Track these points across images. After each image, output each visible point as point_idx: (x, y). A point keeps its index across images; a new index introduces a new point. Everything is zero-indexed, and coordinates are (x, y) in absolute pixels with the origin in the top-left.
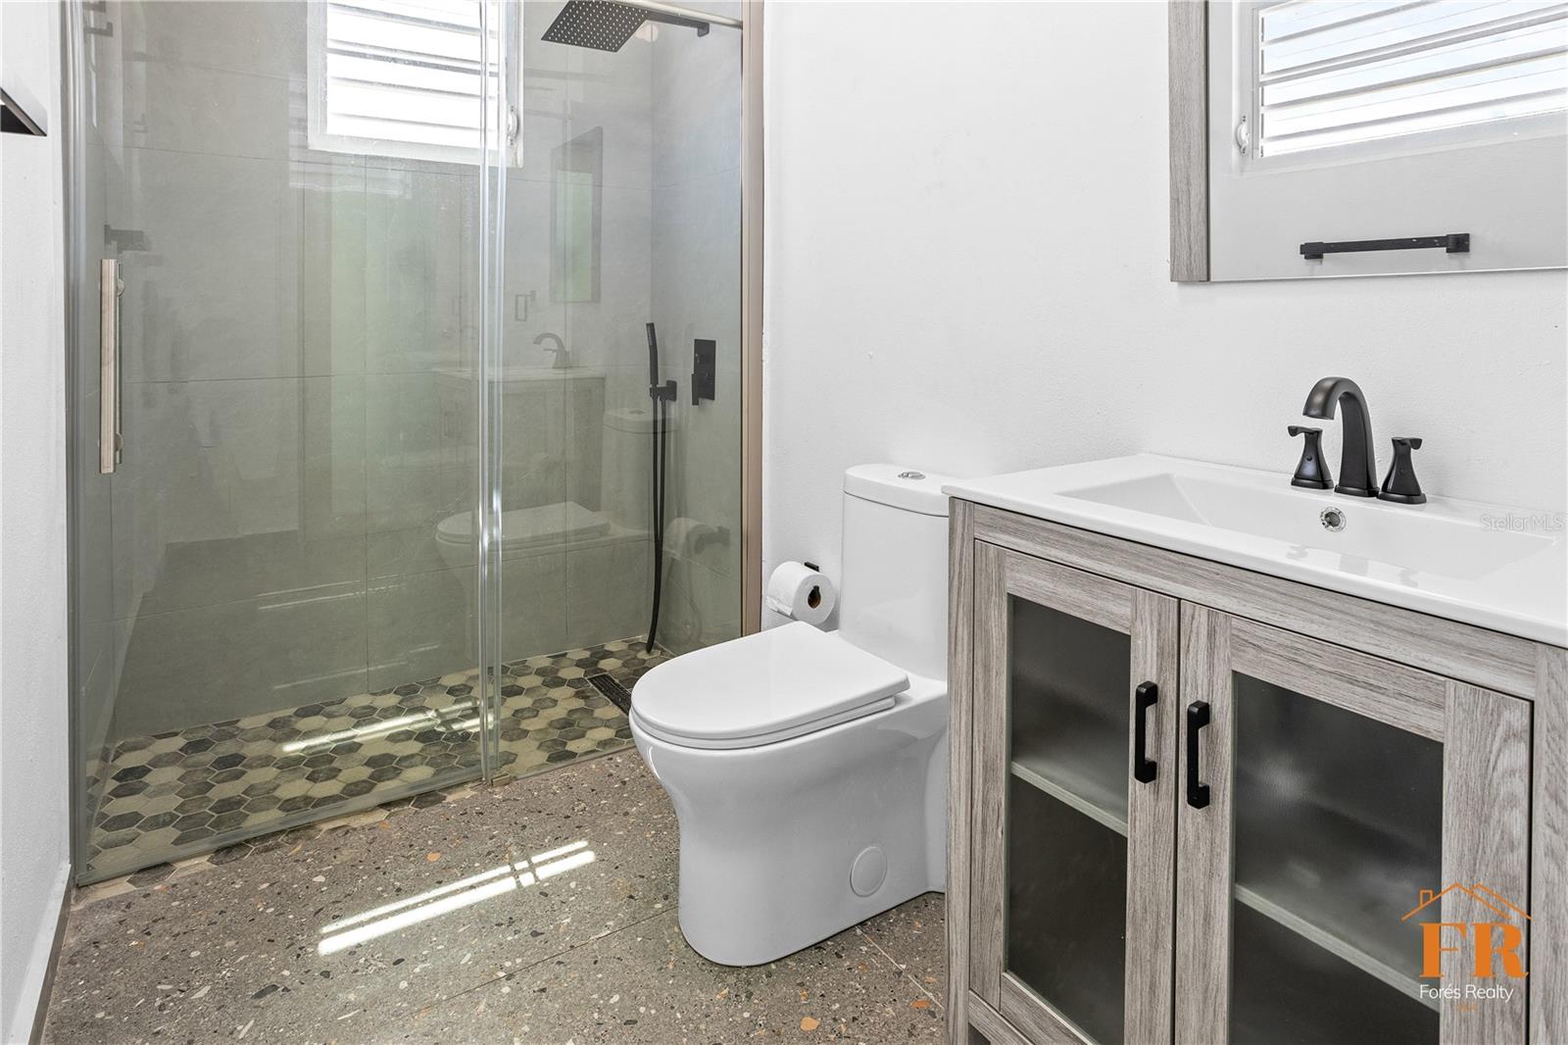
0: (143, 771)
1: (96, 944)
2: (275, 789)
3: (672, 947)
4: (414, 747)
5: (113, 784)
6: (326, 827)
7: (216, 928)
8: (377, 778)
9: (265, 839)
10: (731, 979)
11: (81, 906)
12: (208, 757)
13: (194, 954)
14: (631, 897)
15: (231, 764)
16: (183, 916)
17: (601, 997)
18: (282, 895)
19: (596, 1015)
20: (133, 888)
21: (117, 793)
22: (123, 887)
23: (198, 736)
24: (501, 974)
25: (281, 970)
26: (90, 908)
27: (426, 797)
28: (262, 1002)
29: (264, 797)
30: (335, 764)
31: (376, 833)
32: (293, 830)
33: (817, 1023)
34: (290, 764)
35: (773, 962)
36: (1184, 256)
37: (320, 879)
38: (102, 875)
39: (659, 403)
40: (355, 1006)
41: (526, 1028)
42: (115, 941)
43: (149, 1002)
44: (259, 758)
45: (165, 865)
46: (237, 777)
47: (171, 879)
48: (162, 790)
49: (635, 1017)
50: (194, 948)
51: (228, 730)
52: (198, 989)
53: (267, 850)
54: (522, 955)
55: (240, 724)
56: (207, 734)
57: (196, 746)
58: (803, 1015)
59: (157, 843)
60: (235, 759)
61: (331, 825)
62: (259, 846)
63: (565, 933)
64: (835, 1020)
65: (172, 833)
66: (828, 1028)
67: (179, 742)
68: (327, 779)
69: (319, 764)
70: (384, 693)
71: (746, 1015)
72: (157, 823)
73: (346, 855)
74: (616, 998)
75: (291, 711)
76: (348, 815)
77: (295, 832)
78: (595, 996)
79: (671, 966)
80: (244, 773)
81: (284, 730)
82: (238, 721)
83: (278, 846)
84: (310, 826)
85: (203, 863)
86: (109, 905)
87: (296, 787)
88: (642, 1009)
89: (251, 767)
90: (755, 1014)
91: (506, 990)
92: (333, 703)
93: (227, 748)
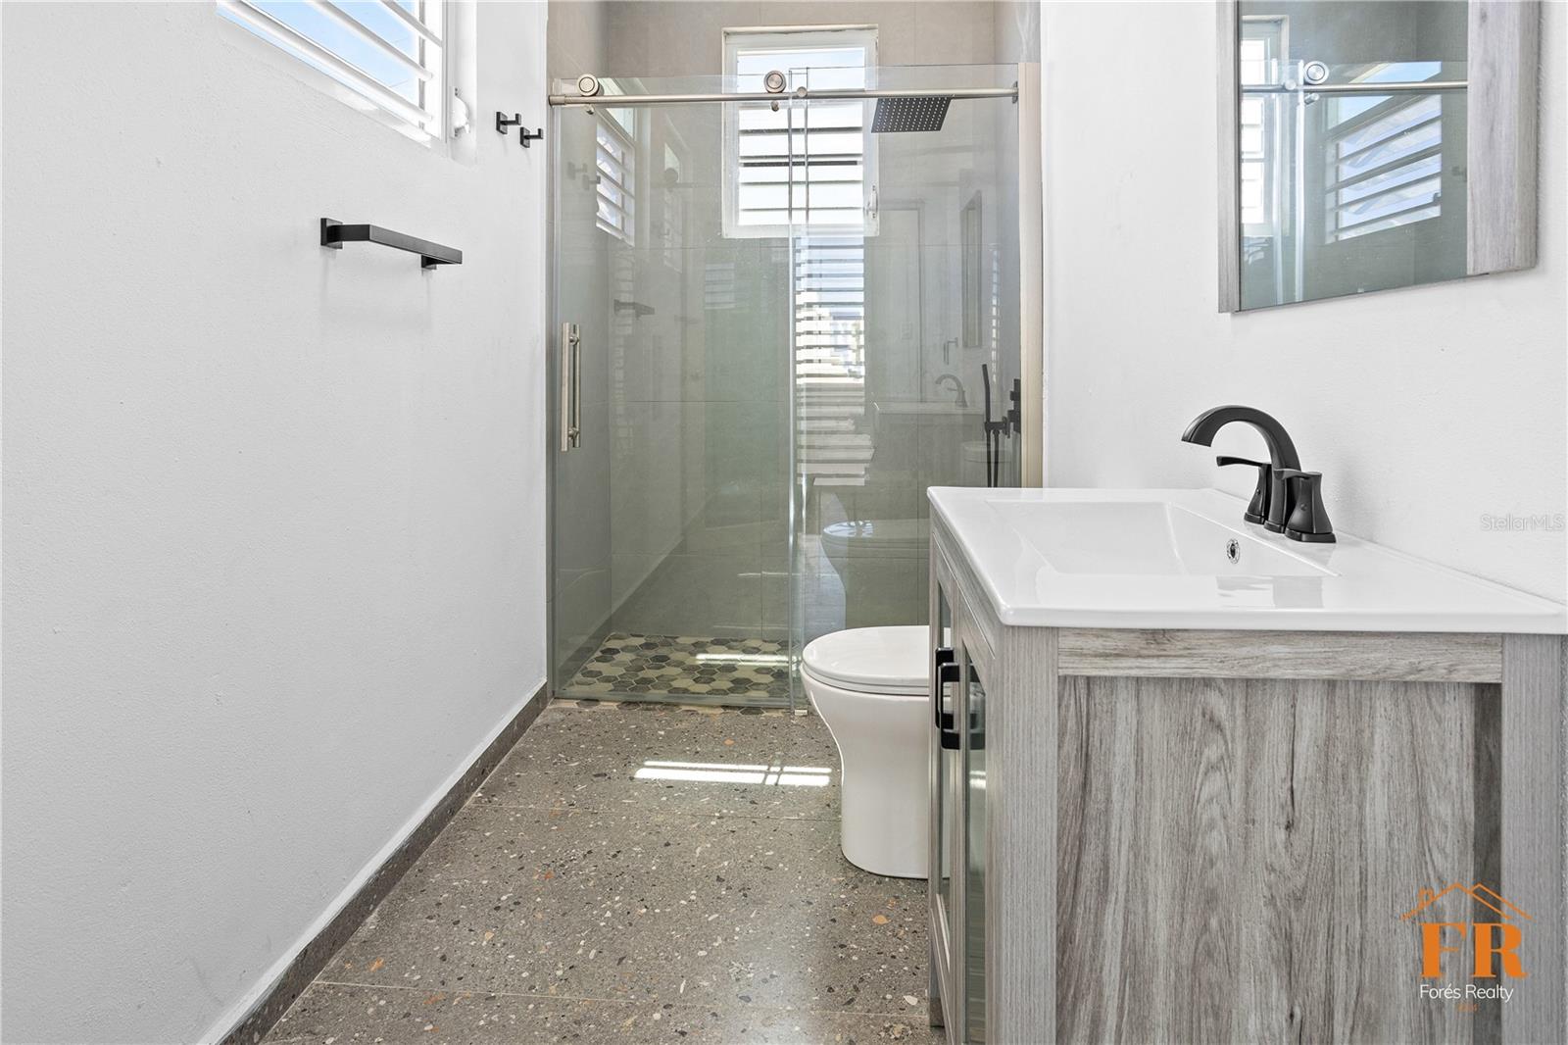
0: (615, 651)
1: (548, 726)
2: (673, 680)
3: (830, 842)
4: (768, 679)
5: (598, 654)
6: (684, 708)
7: (600, 738)
8: (732, 690)
9: (649, 704)
10: (851, 874)
11: (551, 707)
12: (652, 653)
13: (582, 746)
14: (828, 805)
15: (662, 659)
16: (589, 728)
17: (763, 849)
18: (639, 734)
19: (752, 856)
20: (577, 707)
21: (598, 660)
22: (573, 705)
23: (652, 641)
24: (717, 814)
25: (614, 768)
26: (554, 709)
27: (752, 710)
28: (595, 779)
29: (665, 682)
30: (714, 677)
31: (708, 719)
32: (668, 704)
33: (886, 921)
34: (691, 669)
35: (889, 877)
36: (1225, 287)
37: (662, 733)
38: (568, 695)
39: (992, 436)
40: (635, 798)
41: (709, 846)
42: (555, 727)
43: (552, 759)
44: (676, 661)
45: (596, 701)
46: (659, 669)
47: (595, 708)
48: (618, 665)
49: (773, 866)
50: (584, 743)
51: (669, 641)
52: (573, 762)
53: (647, 709)
54: (736, 810)
55: (677, 640)
56: (657, 641)
57: (648, 646)
58: (881, 913)
59: (600, 688)
60: (664, 659)
61: (688, 708)
62: (645, 706)
63: (770, 809)
64: (901, 926)
65: (610, 686)
66: (891, 928)
67: (642, 641)
68: (704, 683)
69: (707, 673)
70: (772, 642)
71: (843, 896)
72: (608, 680)
73: (684, 725)
74: (771, 853)
75: (709, 639)
76: (700, 706)
77: (668, 705)
78: (760, 847)
79: (819, 851)
80: (664, 667)
81: (700, 647)
82: (677, 637)
83: (654, 709)
84: (677, 705)
85: (614, 706)
86: (563, 711)
87: (685, 682)
88: (781, 865)
89: (669, 665)
90: (849, 898)
91: (713, 823)
92: (736, 641)
93: (662, 651)
